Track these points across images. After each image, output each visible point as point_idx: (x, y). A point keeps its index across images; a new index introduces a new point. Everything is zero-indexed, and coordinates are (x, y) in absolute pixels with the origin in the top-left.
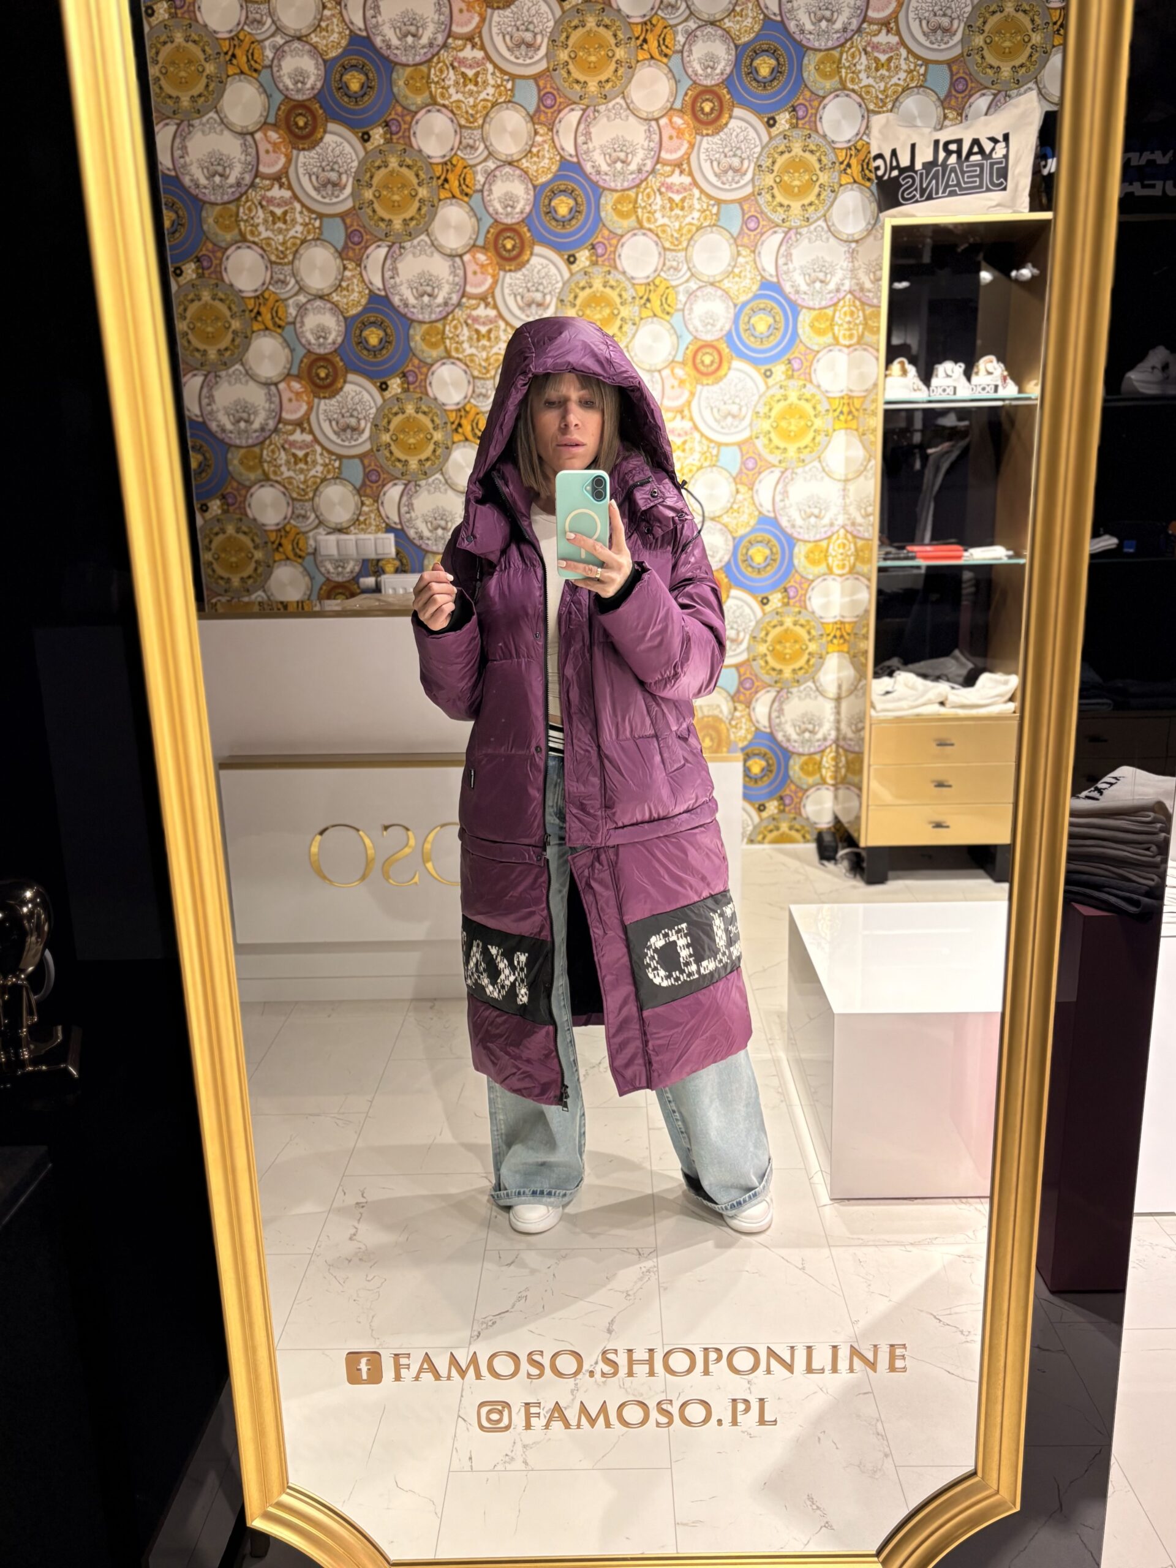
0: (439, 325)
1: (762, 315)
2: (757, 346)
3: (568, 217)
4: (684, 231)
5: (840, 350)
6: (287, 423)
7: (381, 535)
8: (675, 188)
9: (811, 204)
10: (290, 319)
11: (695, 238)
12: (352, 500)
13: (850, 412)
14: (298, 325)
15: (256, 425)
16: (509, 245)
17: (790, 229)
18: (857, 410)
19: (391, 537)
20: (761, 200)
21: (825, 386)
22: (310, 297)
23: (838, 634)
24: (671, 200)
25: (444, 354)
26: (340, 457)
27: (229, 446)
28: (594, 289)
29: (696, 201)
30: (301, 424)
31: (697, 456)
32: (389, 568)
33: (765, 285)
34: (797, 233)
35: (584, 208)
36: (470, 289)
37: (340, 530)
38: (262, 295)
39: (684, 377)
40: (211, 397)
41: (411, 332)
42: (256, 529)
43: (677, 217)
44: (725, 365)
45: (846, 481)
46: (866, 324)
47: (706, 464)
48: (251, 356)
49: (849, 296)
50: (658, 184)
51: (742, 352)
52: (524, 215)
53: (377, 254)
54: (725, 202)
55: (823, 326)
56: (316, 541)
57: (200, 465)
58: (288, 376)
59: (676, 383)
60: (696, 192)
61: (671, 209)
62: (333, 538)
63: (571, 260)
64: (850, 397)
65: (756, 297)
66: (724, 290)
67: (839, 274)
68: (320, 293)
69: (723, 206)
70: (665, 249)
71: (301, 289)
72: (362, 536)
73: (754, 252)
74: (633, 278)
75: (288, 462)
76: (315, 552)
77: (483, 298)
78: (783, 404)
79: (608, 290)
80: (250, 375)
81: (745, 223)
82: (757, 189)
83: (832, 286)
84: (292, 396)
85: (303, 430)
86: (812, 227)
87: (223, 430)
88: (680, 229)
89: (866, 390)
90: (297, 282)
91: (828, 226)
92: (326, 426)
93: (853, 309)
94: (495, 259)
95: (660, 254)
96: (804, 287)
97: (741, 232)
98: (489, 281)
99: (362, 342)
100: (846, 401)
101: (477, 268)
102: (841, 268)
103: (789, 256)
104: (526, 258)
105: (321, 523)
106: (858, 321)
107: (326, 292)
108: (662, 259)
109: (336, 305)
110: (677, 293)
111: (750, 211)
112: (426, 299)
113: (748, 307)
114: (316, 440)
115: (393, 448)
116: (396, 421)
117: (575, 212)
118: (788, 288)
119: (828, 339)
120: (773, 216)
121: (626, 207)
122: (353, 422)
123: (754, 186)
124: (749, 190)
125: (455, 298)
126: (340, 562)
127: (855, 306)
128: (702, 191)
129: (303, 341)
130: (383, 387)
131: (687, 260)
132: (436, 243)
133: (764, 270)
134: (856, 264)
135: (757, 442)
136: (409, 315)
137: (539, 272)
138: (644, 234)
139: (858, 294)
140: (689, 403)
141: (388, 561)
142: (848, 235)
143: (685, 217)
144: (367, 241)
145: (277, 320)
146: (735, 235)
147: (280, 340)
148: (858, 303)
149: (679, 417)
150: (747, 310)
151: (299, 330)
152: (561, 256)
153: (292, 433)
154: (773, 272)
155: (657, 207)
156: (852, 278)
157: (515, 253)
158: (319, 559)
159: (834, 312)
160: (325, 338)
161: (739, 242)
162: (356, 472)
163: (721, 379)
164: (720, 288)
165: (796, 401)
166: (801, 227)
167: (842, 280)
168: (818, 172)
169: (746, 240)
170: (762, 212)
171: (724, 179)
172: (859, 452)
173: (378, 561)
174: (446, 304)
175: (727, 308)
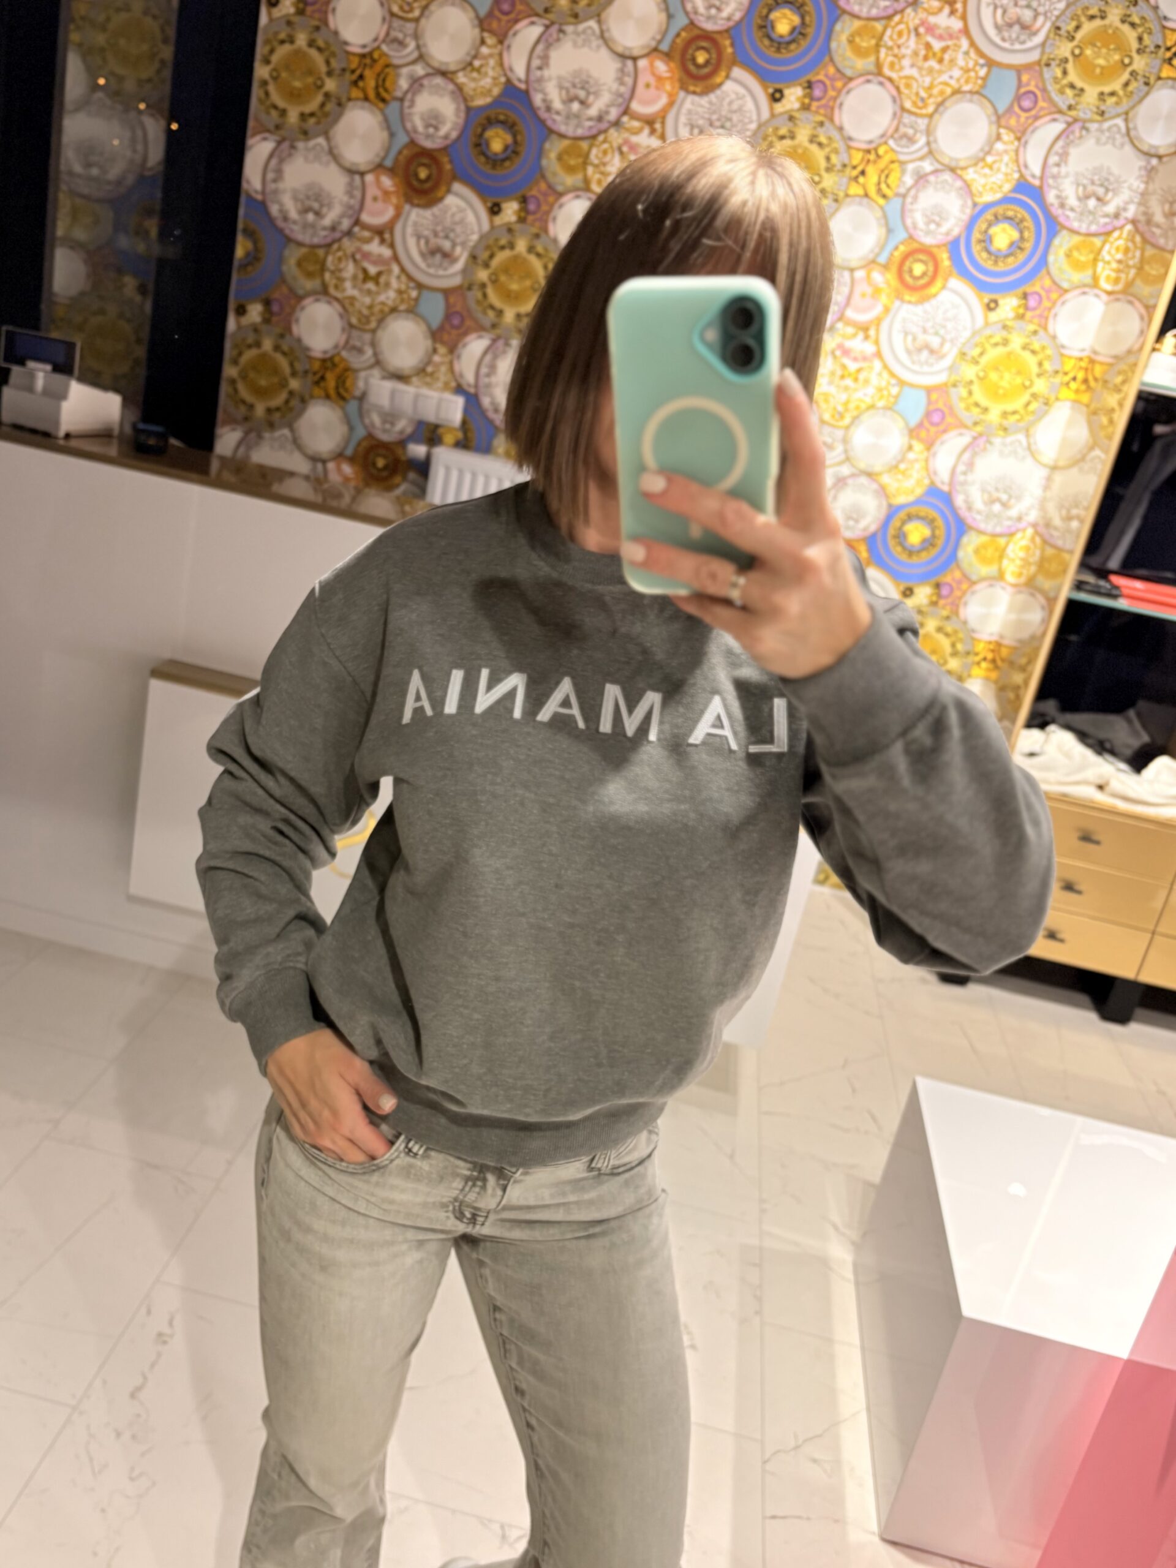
0: (584, 145)
1: (1006, 226)
2: (989, 265)
3: (788, 39)
4: (935, 91)
5: (1097, 296)
6: (365, 227)
7: (449, 396)
8: (938, 32)
9: (1113, 94)
10: (399, 94)
11: (947, 104)
12: (423, 343)
13: (1085, 381)
14: (407, 104)
15: (327, 222)
16: (701, 58)
17: (1076, 120)
18: (1096, 380)
19: (459, 402)
20: (1047, 74)
21: (1063, 339)
22: (430, 71)
23: (990, 656)
24: (928, 46)
25: (581, 184)
26: (420, 286)
27: (289, 240)
28: (796, 142)
29: (962, 56)
30: (382, 233)
31: (871, 390)
32: (449, 438)
33: (1023, 186)
34: (1084, 128)
35: (810, 31)
36: (635, 106)
37: (401, 377)
38: (371, 54)
39: (882, 285)
40: (279, 172)
41: (547, 146)
42: (296, 351)
43: (931, 71)
44: (939, 284)
45: (1054, 468)
46: (1140, 269)
47: (881, 404)
48: (340, 130)
49: (1129, 227)
50: (917, 21)
51: (967, 270)
52: (731, 24)
53: (528, 33)
54: (999, 65)
55: (1083, 259)
56: (367, 383)
57: (248, 254)
58: (379, 167)
59: (869, 290)
60: (965, 43)
61: (926, 58)
62: (389, 385)
63: (776, 97)
64: (1092, 361)
65: (1006, 200)
66: (965, 181)
67: (1125, 195)
68: (443, 68)
69: (995, 70)
70: (903, 109)
71: (421, 58)
72: (425, 391)
73: (1019, 139)
74: (850, 139)
75: (355, 278)
76: (362, 398)
77: (649, 122)
78: (1001, 350)
79: (814, 148)
80: (333, 155)
81: (1018, 98)
82: (1045, 58)
83: (1110, 209)
84: (379, 193)
85: (383, 241)
86: (1106, 125)
87: (286, 219)
88: (930, 88)
89: (1116, 357)
90: (418, 47)
91: (1128, 130)
92: (412, 242)
93: (1130, 245)
94: (678, 74)
95: (895, 114)
96: (1072, 201)
97: (1009, 110)
98: (664, 100)
99: (480, 145)
100: (1083, 364)
101: (652, 81)
102: (1130, 188)
103: (1064, 156)
104: (718, 80)
105: (378, 362)
106: (1131, 263)
107: (452, 68)
108: (895, 123)
109: (460, 88)
110: (903, 172)
111: (1028, 84)
112: (576, 106)
113: (993, 210)
114: (396, 258)
115: (490, 291)
116: (501, 257)
117: (798, 33)
118: (1051, 197)
119: (1085, 276)
120: (1056, 97)
121: (865, 43)
122: (447, 245)
123: (1043, 53)
124: (1035, 56)
125: (614, 114)
126: (390, 417)
127: (1133, 241)
128: (972, 44)
129: (409, 126)
130: (495, 210)
131: (929, 132)
132: (606, 35)
133: (1026, 166)
134: (1151, 187)
135: (953, 391)
136: (549, 123)
137: (731, 103)
138: (881, 84)
139: (1142, 227)
140: (878, 321)
141: (451, 429)
142: (1152, 146)
143: (940, 72)
144: (520, 12)
145: (381, 90)
146: (1001, 111)
147: (380, 118)
148: (1138, 239)
149: (861, 335)
150: (989, 216)
151: (406, 111)
152: (765, 88)
153: (368, 241)
154: (1038, 172)
155: (908, 52)
156: (1140, 204)
157: (706, 71)
158: (366, 406)
159: (1104, 243)
160: (436, 128)
161: (1003, 122)
162: (435, 308)
163: (927, 298)
164: (960, 177)
165: (1019, 350)
166: (1092, 121)
167: (1127, 203)
168: (1134, 54)
169: (1013, 122)
170: (1044, 90)
171: (1006, 34)
172: (1081, 433)
173: (436, 427)
174: (600, 119)
175: (964, 206)
